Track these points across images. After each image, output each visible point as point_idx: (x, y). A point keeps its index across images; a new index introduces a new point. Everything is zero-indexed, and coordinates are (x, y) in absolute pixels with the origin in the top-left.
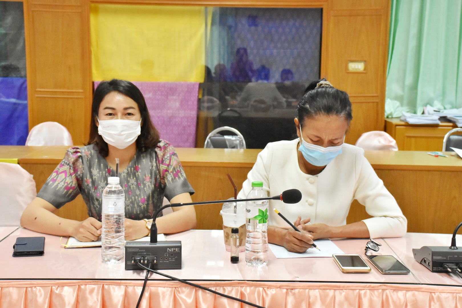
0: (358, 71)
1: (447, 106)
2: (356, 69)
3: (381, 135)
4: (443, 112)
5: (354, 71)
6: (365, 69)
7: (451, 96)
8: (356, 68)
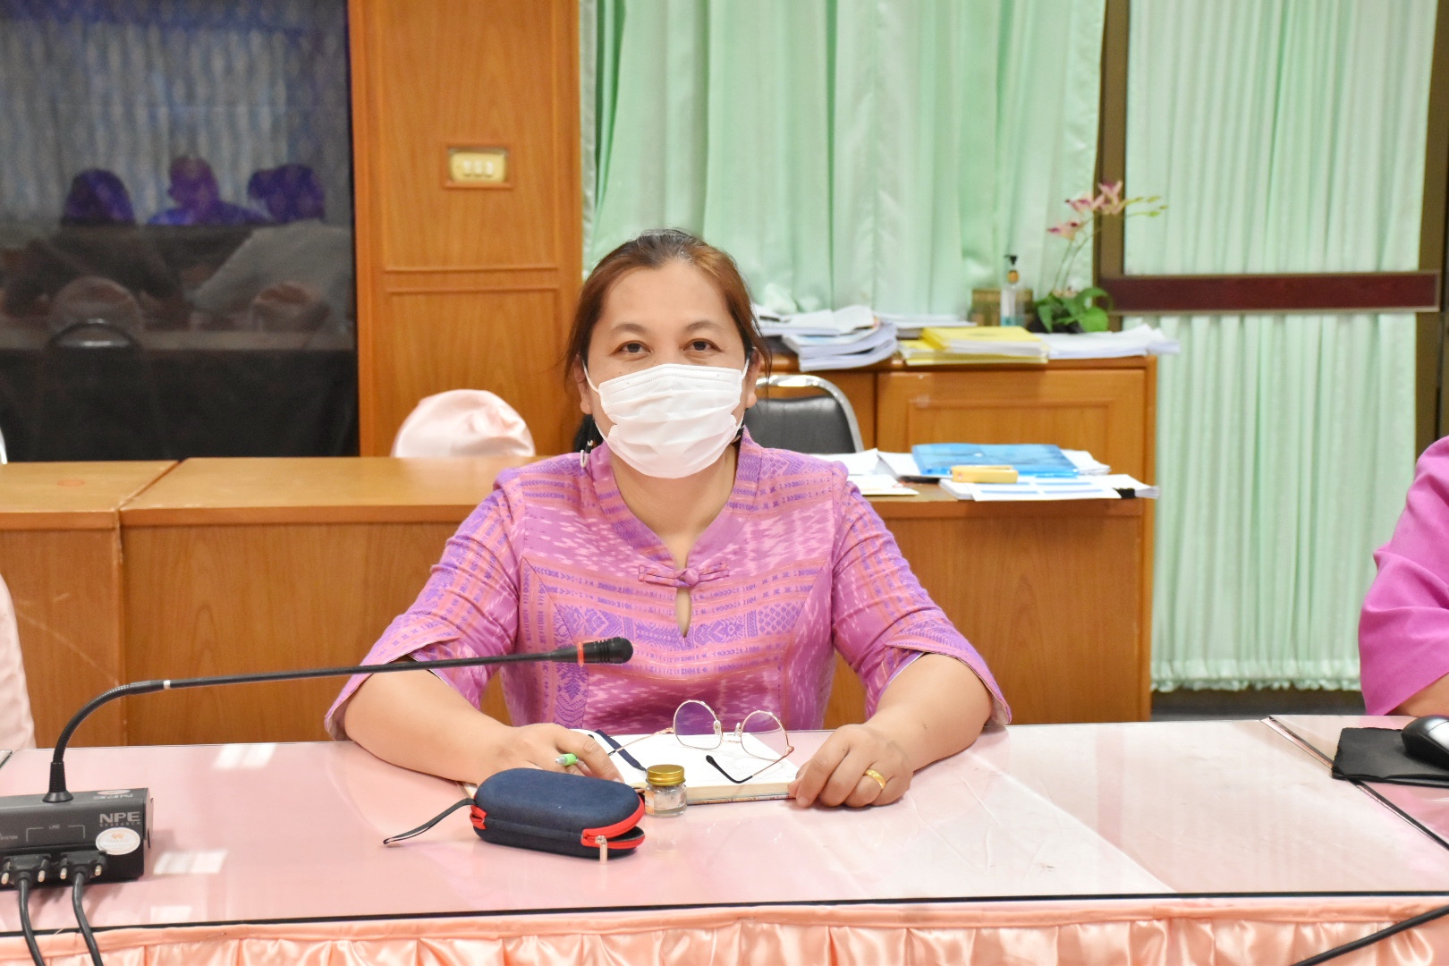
0: (484, 181)
1: (805, 303)
2: (478, 176)
3: (476, 404)
4: (786, 322)
5: (472, 181)
6: (506, 179)
7: (815, 270)
8: (478, 171)
